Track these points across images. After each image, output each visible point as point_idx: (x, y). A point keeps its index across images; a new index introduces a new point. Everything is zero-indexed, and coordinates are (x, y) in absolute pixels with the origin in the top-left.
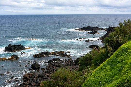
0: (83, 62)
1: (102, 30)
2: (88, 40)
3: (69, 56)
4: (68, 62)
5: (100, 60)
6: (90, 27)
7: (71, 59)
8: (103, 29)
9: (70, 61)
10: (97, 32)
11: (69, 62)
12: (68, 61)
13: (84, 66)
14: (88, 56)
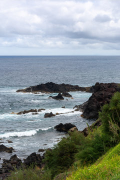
0: (53, 158)
1: (79, 90)
2: (51, 113)
3: (10, 150)
4: (10, 165)
5: (94, 151)
6: (51, 83)
7: (15, 156)
8: (80, 87)
9: (15, 161)
10: (68, 94)
11: (12, 164)
12: (10, 160)
13: (56, 167)
14: (66, 145)
